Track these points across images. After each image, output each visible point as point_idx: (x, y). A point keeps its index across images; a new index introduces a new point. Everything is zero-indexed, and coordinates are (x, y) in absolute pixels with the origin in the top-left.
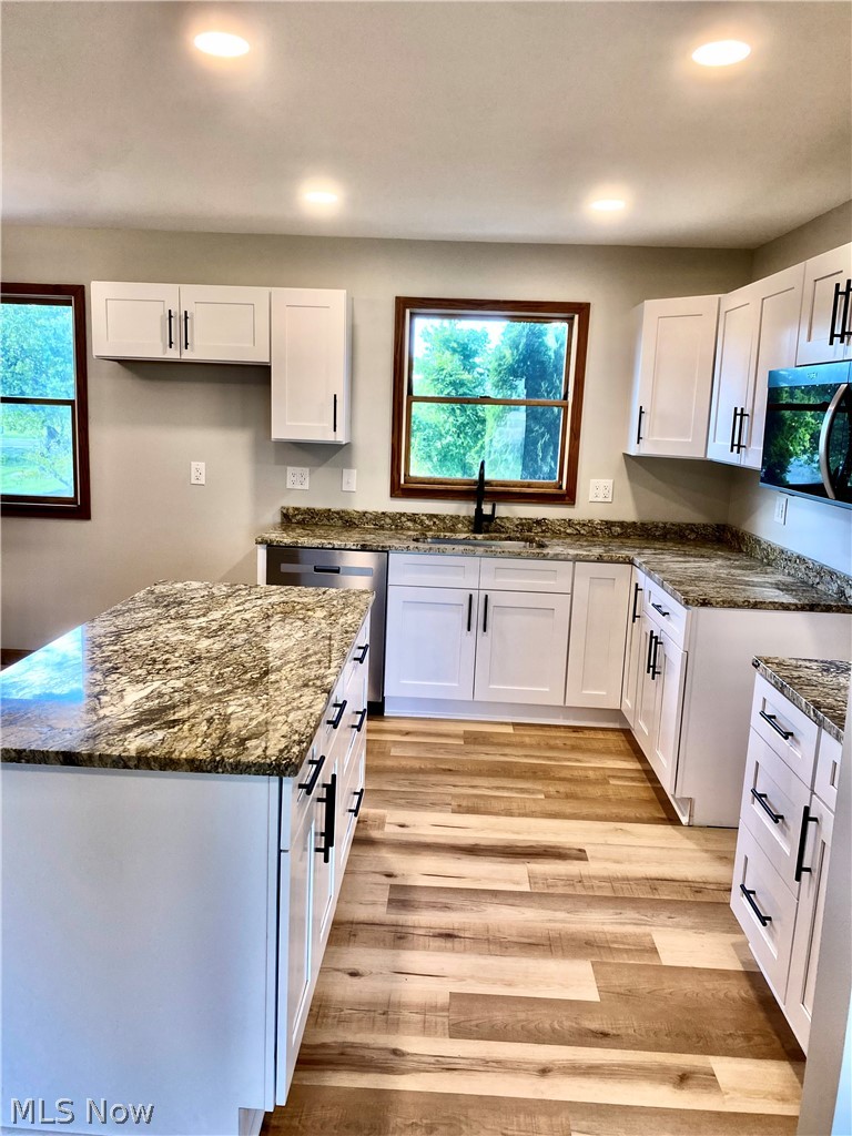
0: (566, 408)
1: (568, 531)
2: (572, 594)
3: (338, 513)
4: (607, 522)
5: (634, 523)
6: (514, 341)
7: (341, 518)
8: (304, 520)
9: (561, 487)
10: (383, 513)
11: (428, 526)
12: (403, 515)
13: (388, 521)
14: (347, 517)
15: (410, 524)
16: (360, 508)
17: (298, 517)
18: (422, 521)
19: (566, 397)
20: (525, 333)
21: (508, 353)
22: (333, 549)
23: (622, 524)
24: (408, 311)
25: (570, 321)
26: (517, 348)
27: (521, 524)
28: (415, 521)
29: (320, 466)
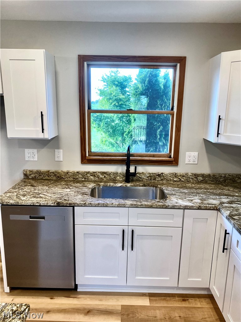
0: (173, 115)
1: (175, 179)
2: (183, 228)
3: (53, 173)
4: (195, 175)
5: (209, 175)
6: (143, 80)
7: (55, 175)
8: (35, 177)
9: (170, 157)
10: (78, 172)
11: (102, 178)
12: (88, 173)
13: (80, 176)
14: (58, 175)
15: (92, 177)
16: (65, 170)
17: (32, 175)
18: (98, 176)
19: (172, 109)
20: (148, 75)
21: (140, 86)
22: (40, 206)
23: (203, 175)
24: (85, 63)
25: (175, 67)
26: (144, 83)
27: (150, 176)
28: (94, 176)
29: (42, 148)
